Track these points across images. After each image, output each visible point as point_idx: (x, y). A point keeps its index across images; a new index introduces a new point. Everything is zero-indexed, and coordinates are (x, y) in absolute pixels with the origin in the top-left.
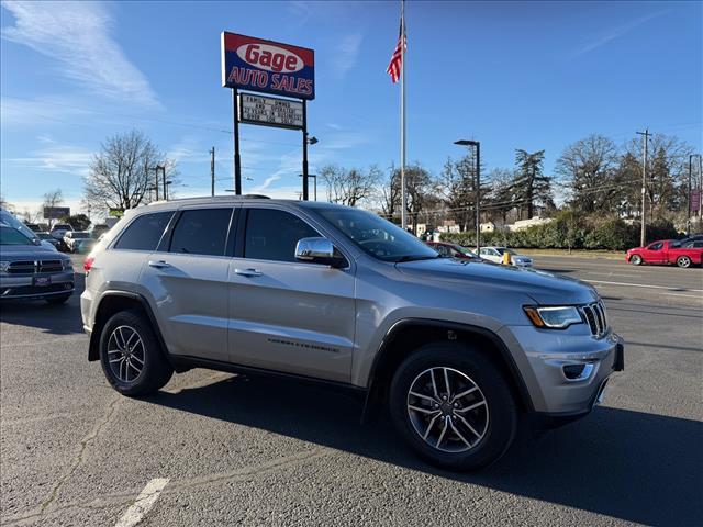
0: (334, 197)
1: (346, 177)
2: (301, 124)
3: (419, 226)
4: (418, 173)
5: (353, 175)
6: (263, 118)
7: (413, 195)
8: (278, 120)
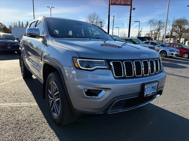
0: (152, 29)
1: (157, 23)
2: (130, 3)
3: (181, 39)
4: (184, 21)
5: (160, 22)
6: (118, 3)
7: (181, 29)
8: (122, 3)
